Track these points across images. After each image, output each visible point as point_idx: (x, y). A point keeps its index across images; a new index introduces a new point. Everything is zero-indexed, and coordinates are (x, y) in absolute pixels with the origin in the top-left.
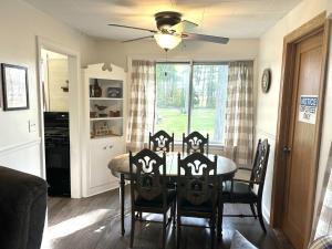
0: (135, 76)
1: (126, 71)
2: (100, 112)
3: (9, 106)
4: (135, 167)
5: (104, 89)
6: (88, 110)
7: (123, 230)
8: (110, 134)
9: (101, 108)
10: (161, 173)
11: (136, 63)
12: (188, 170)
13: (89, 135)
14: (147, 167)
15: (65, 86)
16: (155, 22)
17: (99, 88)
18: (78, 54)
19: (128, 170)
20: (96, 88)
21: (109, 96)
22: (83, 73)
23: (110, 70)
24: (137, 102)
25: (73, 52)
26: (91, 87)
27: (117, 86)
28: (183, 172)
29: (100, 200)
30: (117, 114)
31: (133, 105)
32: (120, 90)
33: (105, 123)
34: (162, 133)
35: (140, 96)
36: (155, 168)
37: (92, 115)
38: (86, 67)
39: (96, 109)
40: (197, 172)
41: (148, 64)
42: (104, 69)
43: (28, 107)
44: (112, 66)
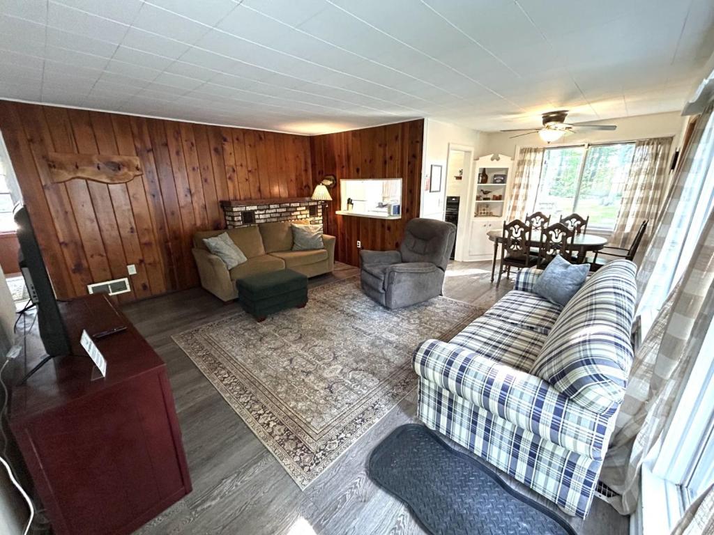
0: (521, 163)
1: (513, 159)
2: (485, 196)
3: (432, 190)
4: (507, 233)
5: (490, 176)
6: (475, 194)
7: (493, 280)
8: (490, 215)
9: (486, 193)
10: (527, 239)
11: (524, 151)
12: (549, 237)
13: (474, 215)
14: (516, 233)
15: (458, 175)
16: (542, 120)
17: (487, 177)
18: (472, 149)
19: (502, 236)
20: (484, 176)
21: (495, 182)
22: (474, 164)
23: (498, 159)
24: (519, 187)
25: (468, 149)
26: (479, 174)
27: (503, 173)
28: (545, 237)
29: (476, 264)
30: (499, 198)
31: (515, 190)
32: (505, 176)
33: (487, 206)
34: (539, 214)
35: (524, 181)
36: (523, 235)
37: (478, 198)
38: (478, 159)
39: (482, 194)
40: (556, 238)
41: (536, 150)
42: (492, 159)
43: (440, 191)
44: (500, 156)
